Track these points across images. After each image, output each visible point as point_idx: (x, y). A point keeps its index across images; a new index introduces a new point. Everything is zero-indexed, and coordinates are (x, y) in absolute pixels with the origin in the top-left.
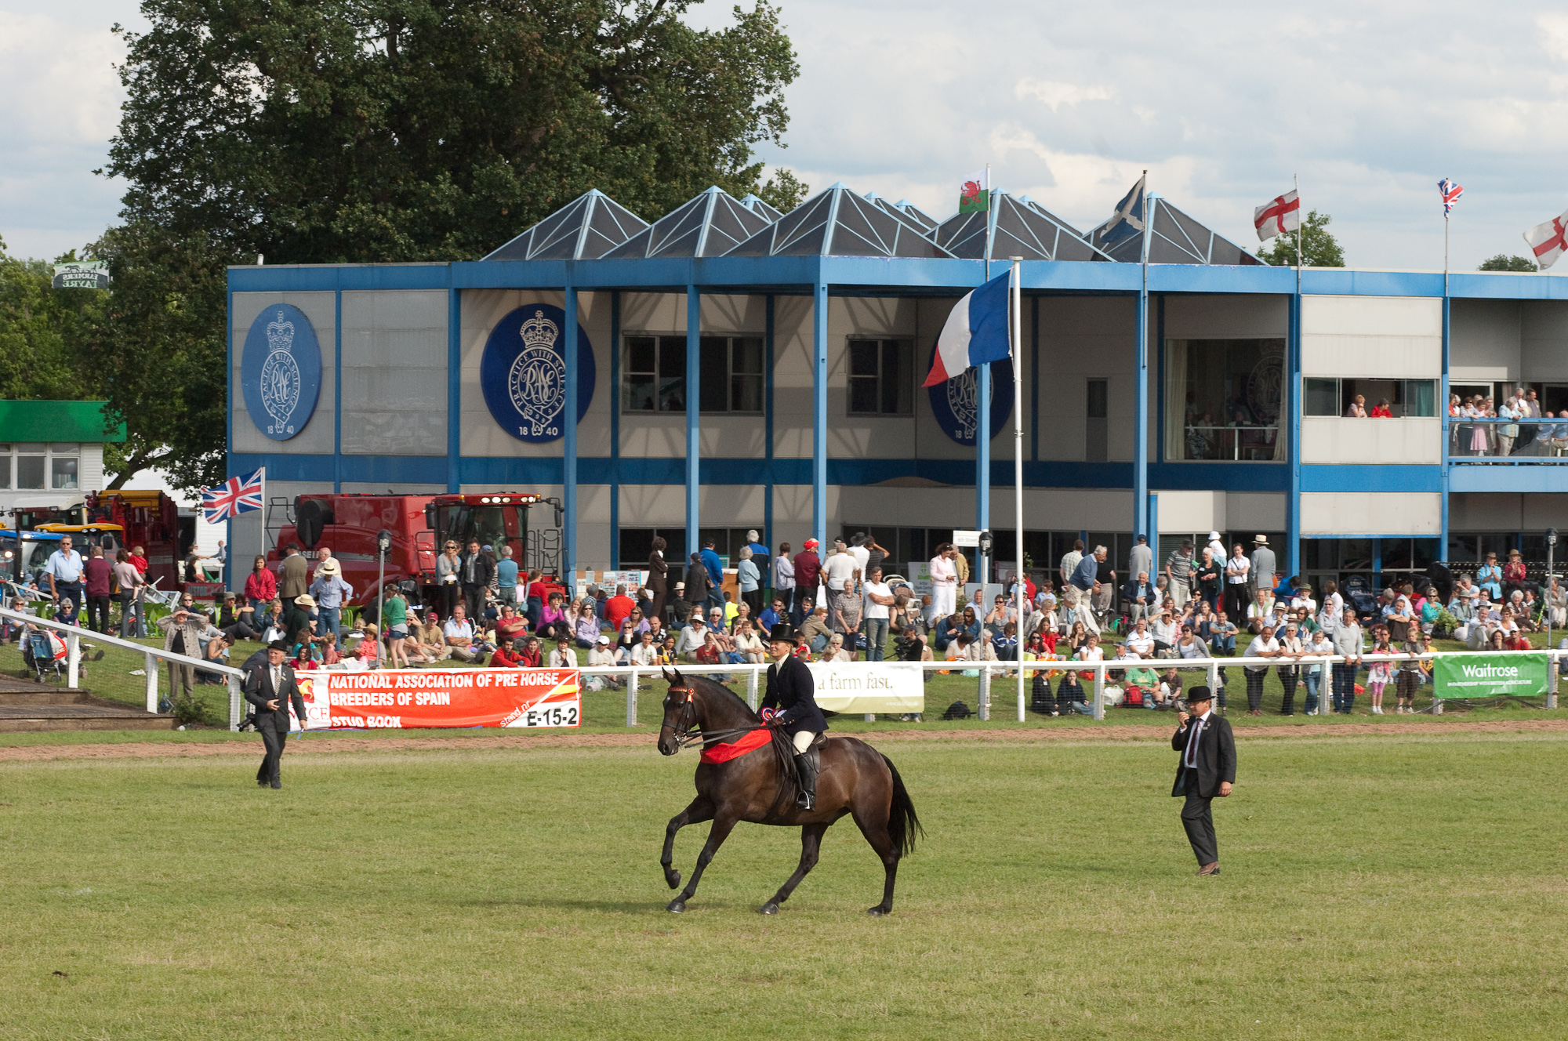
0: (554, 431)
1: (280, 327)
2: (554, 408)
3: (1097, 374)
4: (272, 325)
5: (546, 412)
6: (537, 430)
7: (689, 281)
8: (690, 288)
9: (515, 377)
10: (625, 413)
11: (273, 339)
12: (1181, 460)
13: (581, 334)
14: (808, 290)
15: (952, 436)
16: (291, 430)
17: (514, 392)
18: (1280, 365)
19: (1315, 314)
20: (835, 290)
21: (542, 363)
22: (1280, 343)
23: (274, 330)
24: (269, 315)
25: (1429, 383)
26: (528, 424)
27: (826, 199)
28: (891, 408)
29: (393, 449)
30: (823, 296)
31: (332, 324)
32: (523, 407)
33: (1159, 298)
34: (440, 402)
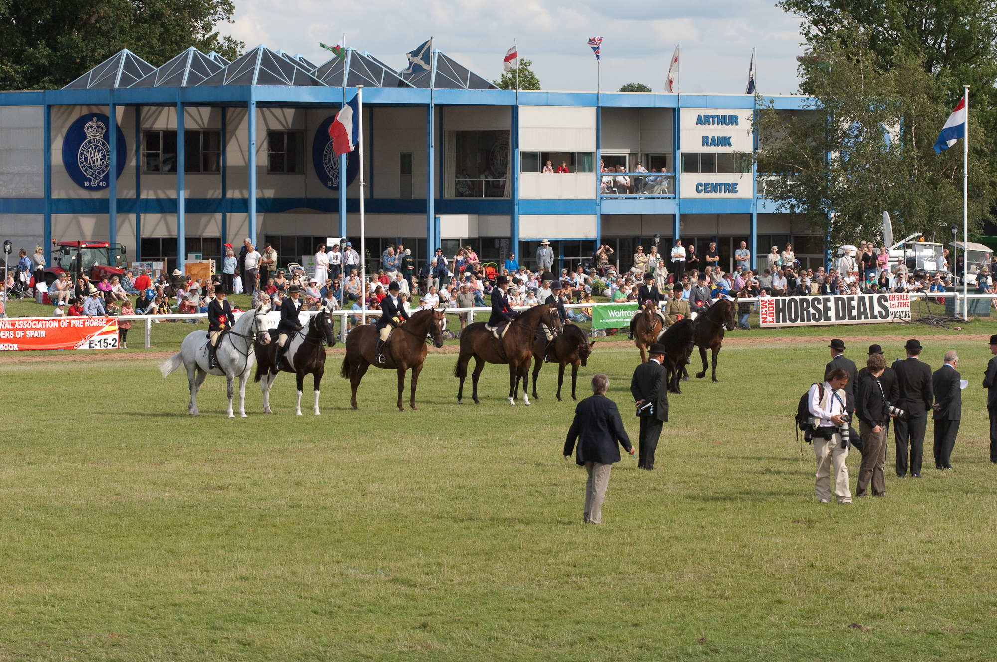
0: (104, 184)
2: (103, 171)
3: (406, 150)
5: (99, 173)
6: (94, 184)
7: (179, 100)
8: (179, 104)
9: (82, 154)
10: (143, 174)
12: (453, 198)
13: (118, 129)
14: (244, 104)
15: (326, 185)
17: (81, 163)
18: (508, 144)
19: (526, 115)
20: (261, 105)
21: (97, 146)
22: (507, 132)
25: (590, 154)
26: (89, 180)
27: (254, 54)
28: (292, 170)
29: (14, 195)
30: (253, 108)
32: (86, 171)
33: (440, 107)
34: (40, 169)
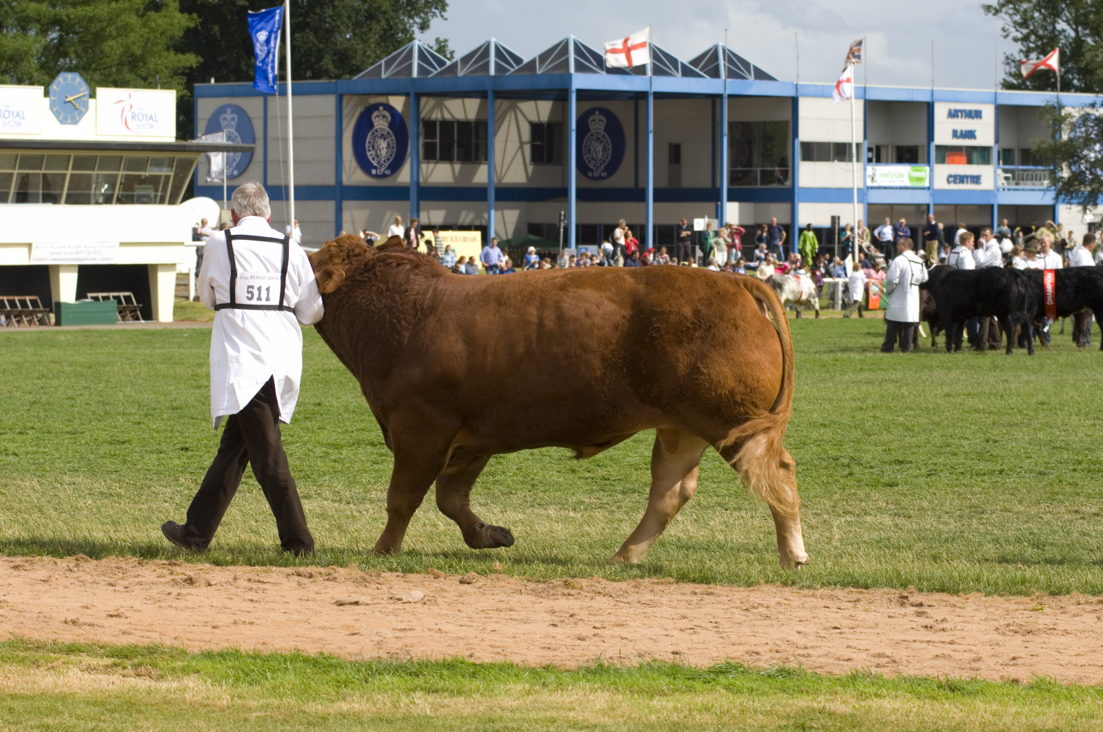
0: (388, 172)
1: (229, 116)
2: (388, 159)
3: (675, 140)
4: (223, 116)
5: (384, 161)
6: (381, 171)
7: (491, 92)
8: (490, 95)
9: (369, 142)
10: (423, 161)
11: (224, 123)
16: (235, 173)
17: (369, 151)
19: (804, 107)
21: (383, 135)
22: (787, 123)
23: (225, 119)
24: (221, 110)
25: (857, 145)
26: (375, 168)
27: (564, 44)
28: (550, 161)
30: (574, 96)
31: (261, 114)
32: (373, 159)
34: (332, 156)
